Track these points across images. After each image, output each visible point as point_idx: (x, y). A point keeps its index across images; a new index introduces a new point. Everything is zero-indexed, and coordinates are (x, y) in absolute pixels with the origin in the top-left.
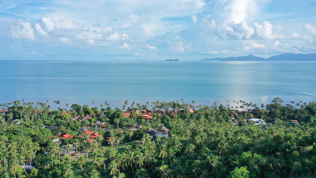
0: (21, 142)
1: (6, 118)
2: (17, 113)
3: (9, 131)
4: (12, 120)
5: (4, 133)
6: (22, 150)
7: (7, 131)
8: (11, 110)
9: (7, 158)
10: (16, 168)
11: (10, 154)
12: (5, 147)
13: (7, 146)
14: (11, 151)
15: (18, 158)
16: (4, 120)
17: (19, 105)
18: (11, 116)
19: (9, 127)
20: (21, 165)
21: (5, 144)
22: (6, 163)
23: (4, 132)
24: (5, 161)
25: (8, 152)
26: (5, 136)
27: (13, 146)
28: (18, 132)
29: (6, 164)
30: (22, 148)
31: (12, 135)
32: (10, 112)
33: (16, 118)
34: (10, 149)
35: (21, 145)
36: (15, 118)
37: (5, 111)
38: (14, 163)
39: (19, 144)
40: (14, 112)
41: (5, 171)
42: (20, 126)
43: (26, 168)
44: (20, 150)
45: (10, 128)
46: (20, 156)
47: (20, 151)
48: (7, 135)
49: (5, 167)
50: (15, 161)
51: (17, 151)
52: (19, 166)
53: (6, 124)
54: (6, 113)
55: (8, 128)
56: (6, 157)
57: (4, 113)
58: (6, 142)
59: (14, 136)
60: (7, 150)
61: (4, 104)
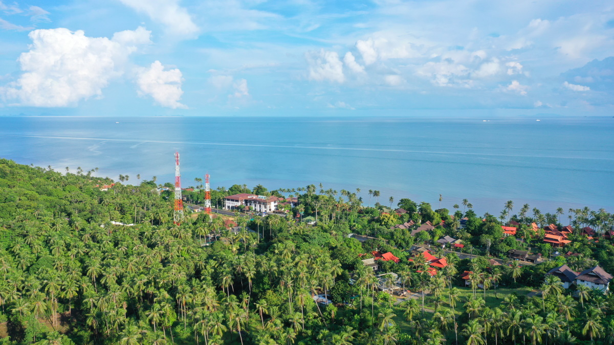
0: (314, 256)
1: (295, 213)
2: (311, 206)
3: (298, 234)
4: (303, 217)
5: (290, 237)
6: (314, 269)
7: (295, 234)
8: (302, 200)
9: (292, 279)
10: (304, 299)
11: (297, 273)
12: (290, 260)
13: (293, 258)
14: (298, 268)
15: (308, 281)
16: (292, 216)
17: (314, 193)
18: (301, 211)
19: (298, 228)
20: (311, 295)
21: (290, 256)
22: (290, 286)
23: (291, 235)
24: (290, 282)
25: (294, 270)
26: (291, 242)
27: (301, 261)
28: (310, 238)
29: (291, 288)
30: (314, 266)
31: (301, 242)
32: (301, 203)
33: (309, 215)
34: (297, 264)
35: (313, 261)
36: (307, 214)
37: (294, 200)
38: (301, 289)
39: (310, 260)
40: (306, 204)
41: (288, 298)
42: (314, 228)
43: (319, 301)
44: (312, 268)
45: (300, 231)
46: (311, 278)
47: (311, 271)
48: (295, 241)
49: (288, 293)
50: (304, 286)
51: (307, 270)
52: (309, 295)
53: (294, 222)
54: (296, 204)
55: (296, 230)
56: (291, 276)
57: (292, 204)
58: (292, 252)
59: (304, 243)
60: (294, 266)
61: (293, 189)
